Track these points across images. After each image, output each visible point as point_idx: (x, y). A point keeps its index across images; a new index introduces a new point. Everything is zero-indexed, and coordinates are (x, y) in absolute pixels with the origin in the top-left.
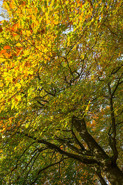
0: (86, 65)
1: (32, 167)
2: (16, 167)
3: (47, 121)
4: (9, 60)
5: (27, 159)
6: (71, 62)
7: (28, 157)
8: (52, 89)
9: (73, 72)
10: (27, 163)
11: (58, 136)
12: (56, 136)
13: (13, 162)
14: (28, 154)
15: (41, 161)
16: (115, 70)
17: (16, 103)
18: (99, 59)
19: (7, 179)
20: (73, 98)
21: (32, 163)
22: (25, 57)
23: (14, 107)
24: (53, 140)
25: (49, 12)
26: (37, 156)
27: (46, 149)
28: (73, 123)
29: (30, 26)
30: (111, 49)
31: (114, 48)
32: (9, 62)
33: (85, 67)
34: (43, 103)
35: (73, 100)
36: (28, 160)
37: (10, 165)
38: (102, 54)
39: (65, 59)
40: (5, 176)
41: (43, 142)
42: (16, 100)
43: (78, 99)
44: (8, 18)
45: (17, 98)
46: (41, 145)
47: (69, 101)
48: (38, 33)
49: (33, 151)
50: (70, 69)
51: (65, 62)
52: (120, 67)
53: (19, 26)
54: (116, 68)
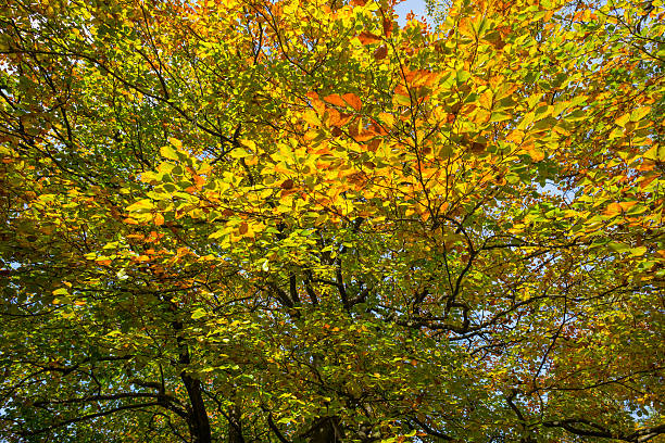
0: (515, 322)
1: (98, 415)
2: (67, 372)
3: (259, 351)
4: (327, 133)
5: (113, 383)
6: (478, 276)
7: (118, 379)
8: (361, 283)
9: (459, 305)
10: (99, 389)
11: (243, 417)
12: (238, 409)
13: (76, 349)
14: (128, 370)
15: (134, 429)
16: (586, 428)
17: (235, 233)
18: (570, 345)
19: (20, 371)
20: (383, 369)
21: (110, 404)
22: (371, 160)
23: (223, 238)
24: (220, 410)
25: (541, 118)
26: (141, 406)
27: (179, 412)
28: (316, 428)
29: (460, 105)
30: (633, 355)
31: (644, 362)
32: (322, 136)
33: (506, 322)
34: (301, 291)
35: (378, 375)
36: (111, 387)
37: (62, 351)
38: (590, 339)
39: (471, 249)
40: (23, 362)
41: (192, 386)
42: (243, 229)
43: (395, 385)
44: (437, 20)
45: (250, 225)
46: (178, 388)
47: (364, 365)
48: (463, 140)
49: (147, 380)
50: (458, 287)
51: (464, 258)
52: (609, 435)
53: (431, 82)
54: (594, 425)
